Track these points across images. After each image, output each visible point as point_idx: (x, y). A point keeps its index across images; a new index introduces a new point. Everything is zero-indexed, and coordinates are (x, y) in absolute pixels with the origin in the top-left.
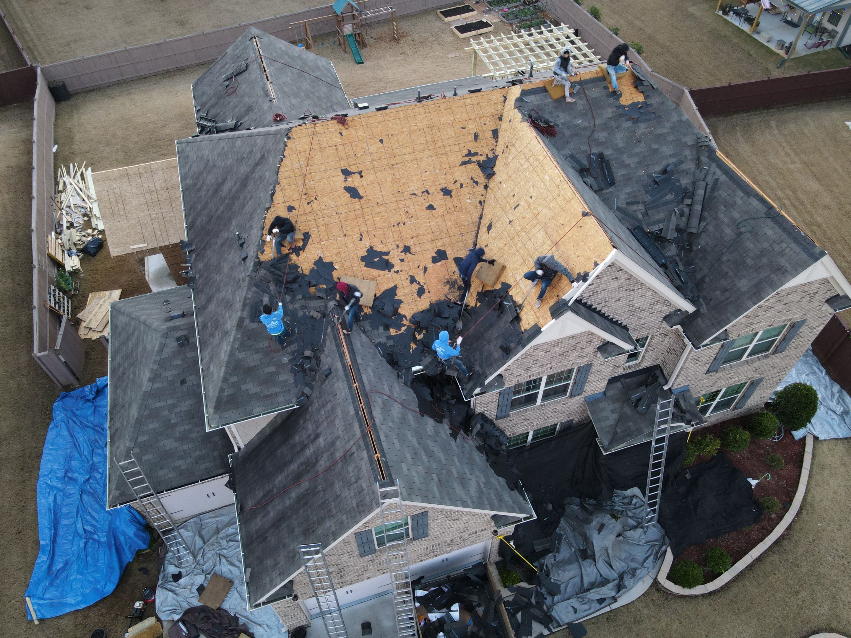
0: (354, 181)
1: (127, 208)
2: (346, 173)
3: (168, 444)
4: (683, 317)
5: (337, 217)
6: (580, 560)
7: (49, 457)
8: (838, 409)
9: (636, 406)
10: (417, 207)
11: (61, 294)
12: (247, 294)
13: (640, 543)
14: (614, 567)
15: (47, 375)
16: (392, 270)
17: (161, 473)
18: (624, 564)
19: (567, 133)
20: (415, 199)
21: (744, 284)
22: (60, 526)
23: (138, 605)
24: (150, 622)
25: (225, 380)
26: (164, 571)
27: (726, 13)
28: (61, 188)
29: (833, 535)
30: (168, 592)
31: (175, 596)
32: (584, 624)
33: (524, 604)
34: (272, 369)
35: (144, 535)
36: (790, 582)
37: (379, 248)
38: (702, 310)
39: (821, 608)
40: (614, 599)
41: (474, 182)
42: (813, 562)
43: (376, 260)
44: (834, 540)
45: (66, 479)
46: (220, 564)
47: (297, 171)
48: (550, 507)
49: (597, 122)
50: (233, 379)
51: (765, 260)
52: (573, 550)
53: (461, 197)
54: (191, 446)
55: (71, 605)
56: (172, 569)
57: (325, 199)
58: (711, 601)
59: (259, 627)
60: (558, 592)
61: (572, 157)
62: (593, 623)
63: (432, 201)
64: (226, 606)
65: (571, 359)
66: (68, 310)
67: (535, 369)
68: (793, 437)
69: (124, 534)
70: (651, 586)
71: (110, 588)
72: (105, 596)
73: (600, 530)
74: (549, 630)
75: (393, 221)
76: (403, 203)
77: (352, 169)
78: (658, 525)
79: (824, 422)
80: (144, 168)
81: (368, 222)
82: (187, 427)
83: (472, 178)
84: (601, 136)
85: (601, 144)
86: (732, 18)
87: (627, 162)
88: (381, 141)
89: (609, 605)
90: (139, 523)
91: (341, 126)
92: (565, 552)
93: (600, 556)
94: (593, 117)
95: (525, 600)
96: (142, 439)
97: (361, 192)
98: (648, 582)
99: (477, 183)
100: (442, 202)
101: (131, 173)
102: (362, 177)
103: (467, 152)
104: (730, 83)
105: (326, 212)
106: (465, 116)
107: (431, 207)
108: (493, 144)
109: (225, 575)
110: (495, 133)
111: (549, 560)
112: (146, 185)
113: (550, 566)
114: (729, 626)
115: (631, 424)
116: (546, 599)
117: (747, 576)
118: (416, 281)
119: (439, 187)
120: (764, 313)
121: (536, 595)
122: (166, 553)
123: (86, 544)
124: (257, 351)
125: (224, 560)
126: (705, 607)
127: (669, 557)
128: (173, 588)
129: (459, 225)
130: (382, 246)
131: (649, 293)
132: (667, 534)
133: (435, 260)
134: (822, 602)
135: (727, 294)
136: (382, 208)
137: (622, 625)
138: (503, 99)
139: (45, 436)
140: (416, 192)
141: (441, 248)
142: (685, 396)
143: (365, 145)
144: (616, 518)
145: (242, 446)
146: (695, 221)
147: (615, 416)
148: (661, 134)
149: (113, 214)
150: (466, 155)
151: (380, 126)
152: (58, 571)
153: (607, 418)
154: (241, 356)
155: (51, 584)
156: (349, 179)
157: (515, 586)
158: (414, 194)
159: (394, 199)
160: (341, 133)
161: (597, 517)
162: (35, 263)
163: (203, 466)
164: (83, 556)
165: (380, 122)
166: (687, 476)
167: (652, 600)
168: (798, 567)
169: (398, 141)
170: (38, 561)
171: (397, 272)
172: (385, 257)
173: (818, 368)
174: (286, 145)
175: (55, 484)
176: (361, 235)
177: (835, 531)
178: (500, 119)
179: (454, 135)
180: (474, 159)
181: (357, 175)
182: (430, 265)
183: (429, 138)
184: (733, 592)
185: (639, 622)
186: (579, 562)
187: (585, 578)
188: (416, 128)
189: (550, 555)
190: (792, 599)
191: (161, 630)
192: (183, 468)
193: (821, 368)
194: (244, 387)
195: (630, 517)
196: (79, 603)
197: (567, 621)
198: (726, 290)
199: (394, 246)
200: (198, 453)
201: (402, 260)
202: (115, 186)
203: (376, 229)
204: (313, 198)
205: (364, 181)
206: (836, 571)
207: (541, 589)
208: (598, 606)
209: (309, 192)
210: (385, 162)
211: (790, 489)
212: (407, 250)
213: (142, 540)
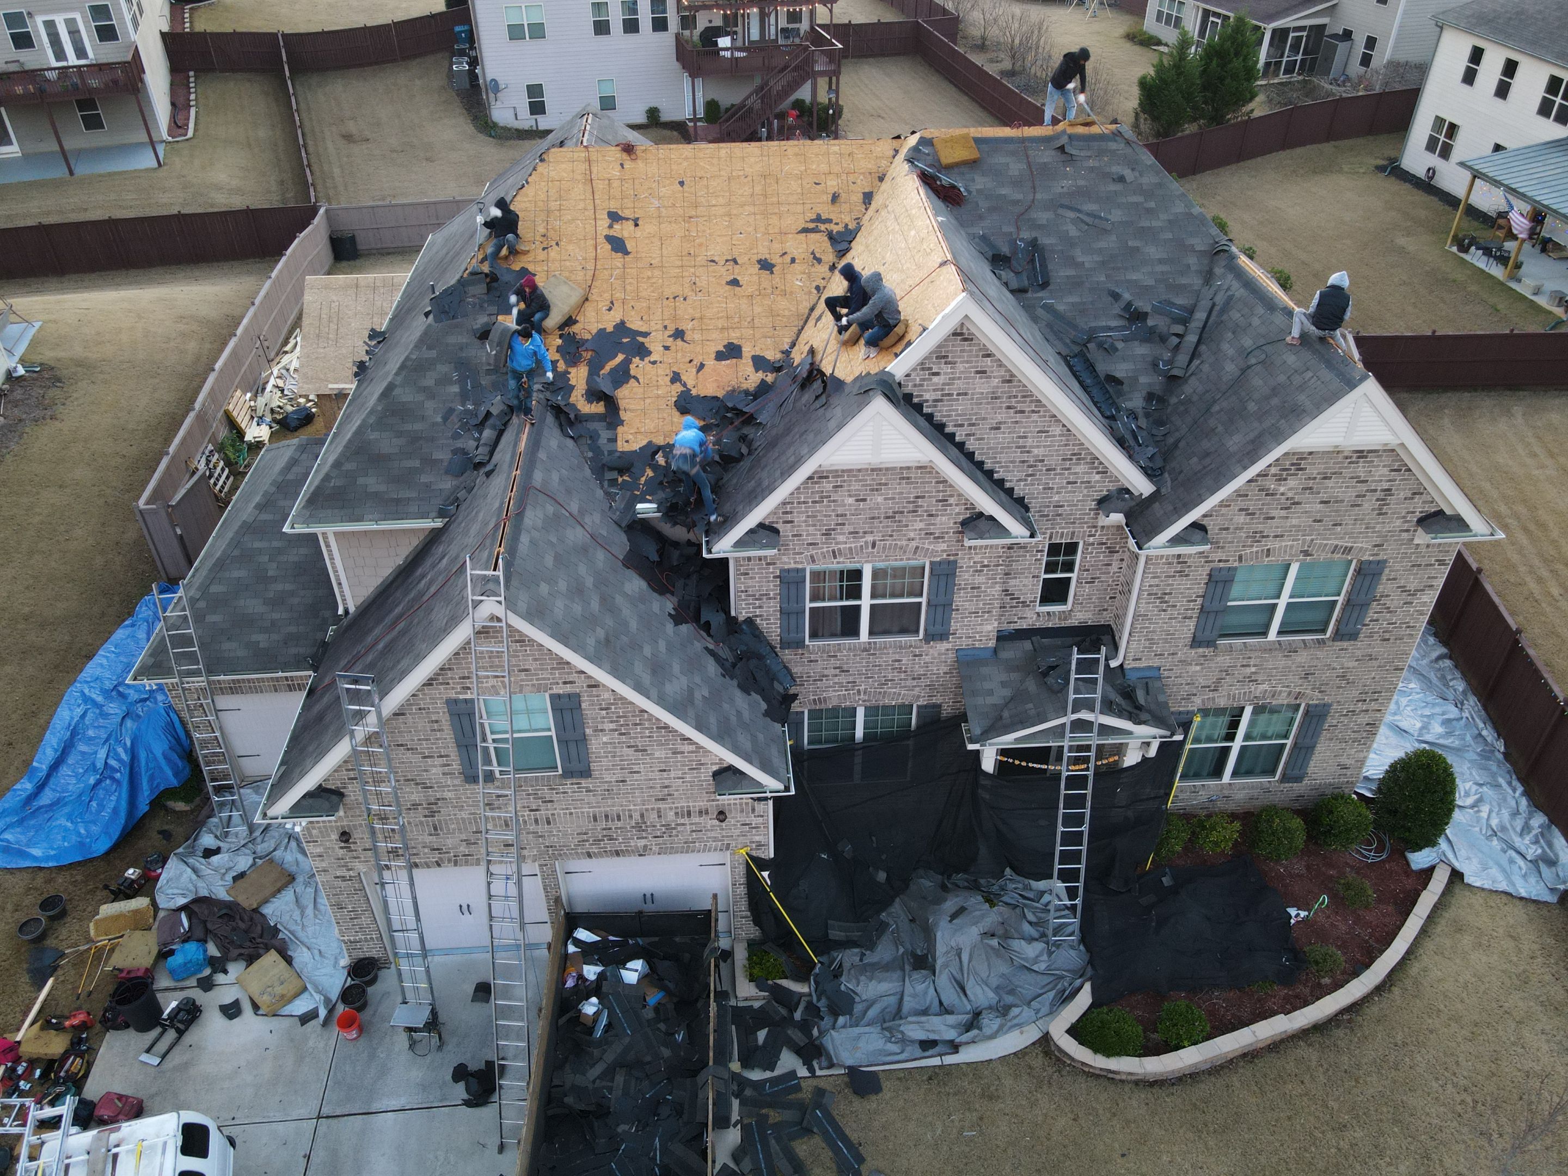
0: (623, 230)
1: (341, 330)
2: (615, 217)
3: (252, 605)
4: (1133, 503)
5: (581, 273)
6: (907, 967)
7: (105, 662)
8: (1531, 851)
9: (1045, 674)
10: (711, 279)
11: (222, 464)
12: (411, 353)
13: (1035, 968)
14: (968, 992)
15: (153, 561)
16: (647, 359)
17: (226, 646)
18: (991, 995)
19: (984, 205)
20: (713, 267)
21: (1235, 442)
22: (73, 751)
23: (131, 873)
24: (141, 902)
25: (337, 464)
26: (195, 840)
27: (1465, 250)
28: (287, 348)
29: (1454, 1044)
30: (185, 867)
31: (194, 877)
32: (881, 1076)
33: (777, 1018)
34: (417, 463)
35: (180, 764)
36: (1331, 1103)
37: (635, 324)
38: (1163, 491)
39: (1392, 1168)
40: (954, 1047)
41: (815, 258)
42: (1395, 1082)
43: (625, 340)
44: (1452, 1054)
45: (114, 693)
46: (286, 848)
47: (540, 204)
48: (882, 876)
49: (1038, 196)
50: (348, 466)
51: (1275, 401)
52: (901, 950)
53: (789, 276)
54: (285, 615)
55: (35, 858)
56: (207, 840)
57: (570, 247)
58: (1150, 1096)
59: (305, 950)
60: (849, 1012)
61: (984, 238)
62: (899, 1079)
63: (739, 274)
64: (267, 910)
65: (912, 535)
66: (223, 487)
67: (841, 538)
68: (1408, 864)
69: (149, 750)
70: (1033, 1044)
71: (102, 846)
72: (90, 856)
73: (954, 916)
74: (811, 1070)
75: (668, 292)
76: (692, 270)
77: (626, 213)
78: (1082, 947)
79: (1491, 863)
80: (384, 279)
81: (628, 287)
82: (288, 587)
83: (813, 253)
84: (1043, 217)
85: (1040, 227)
86: (1476, 258)
87: (1080, 260)
88: (682, 183)
89: (941, 1055)
90: (178, 740)
91: (625, 156)
92: (884, 951)
93: (946, 965)
94: (1034, 188)
95: (783, 1012)
96: (215, 589)
97: (630, 246)
98: (1031, 1035)
99: (819, 261)
100: (755, 278)
101: (362, 283)
102: (636, 225)
103: (814, 217)
104: (1434, 332)
105: (568, 263)
106: (824, 167)
107: (735, 283)
108: (860, 211)
109: (286, 866)
110: (868, 198)
111: (849, 957)
112: (379, 304)
113: (846, 965)
114: (1176, 1149)
115: (1031, 706)
116: (822, 1019)
117: (1241, 1071)
118: (680, 381)
119: (756, 258)
120: (1283, 513)
121: (806, 1008)
122: (210, 817)
123: (98, 782)
124: (400, 434)
125: (293, 844)
126: (1134, 1103)
127: (1084, 999)
128: (197, 864)
129: (772, 313)
130: (641, 323)
131: (1057, 430)
132: (1091, 962)
133: (720, 356)
134: (1397, 1158)
135: (1208, 461)
136: (657, 273)
137: (955, 1094)
138: (892, 153)
139: (111, 633)
140: (716, 259)
141: (735, 342)
142: (1150, 685)
143: (654, 185)
144: (992, 904)
145: (352, 609)
146: (1182, 359)
147: (1007, 692)
148: (1149, 228)
149: (318, 336)
150: (812, 221)
151: (685, 164)
152: (40, 808)
153: (991, 693)
154: (373, 436)
155: (21, 822)
156: (617, 226)
157: (770, 982)
158: (713, 261)
159: (679, 263)
160: (622, 165)
161: (957, 896)
162: (197, 405)
163: (293, 651)
164: (85, 798)
165: (686, 159)
166: (1164, 879)
167: (1030, 1067)
168: (1357, 1081)
169: (707, 187)
170: (18, 786)
171: (654, 363)
172: (641, 339)
173: (1510, 784)
174: (535, 169)
175: (94, 696)
176: (612, 303)
177: (1460, 1039)
178: (881, 179)
179: (799, 190)
180: (822, 227)
181: (631, 223)
182: (710, 362)
183: (758, 189)
184: (1204, 1088)
185: (991, 1098)
186: (903, 970)
187: (906, 998)
188: (741, 173)
189: (856, 950)
190: (1329, 1135)
191: (151, 920)
192: (261, 645)
193: (1516, 783)
194: (361, 481)
195: (1030, 923)
196: (48, 858)
197: (850, 1062)
198: (1207, 454)
199: (660, 327)
200: (292, 629)
201: (667, 348)
202: (335, 298)
203: (638, 298)
204: (554, 243)
205: (638, 233)
206: (1442, 1109)
207: (819, 1000)
208: (918, 1052)
209: (551, 234)
210: (681, 211)
211: (1375, 945)
212: (679, 334)
213: (172, 769)
